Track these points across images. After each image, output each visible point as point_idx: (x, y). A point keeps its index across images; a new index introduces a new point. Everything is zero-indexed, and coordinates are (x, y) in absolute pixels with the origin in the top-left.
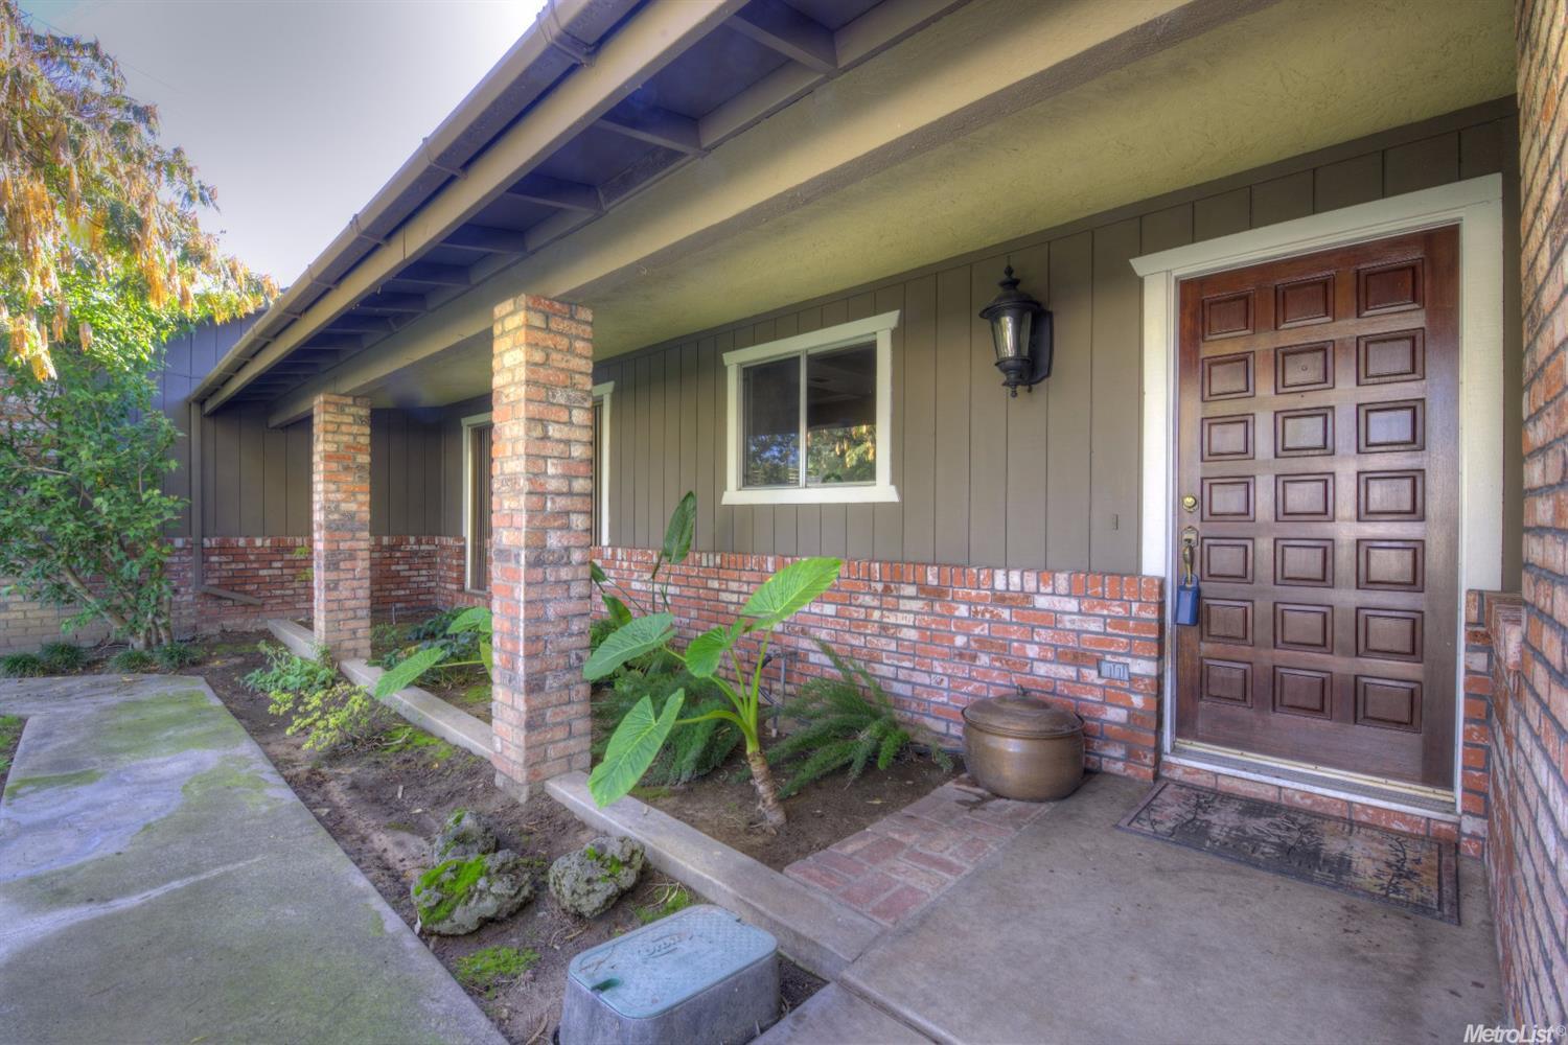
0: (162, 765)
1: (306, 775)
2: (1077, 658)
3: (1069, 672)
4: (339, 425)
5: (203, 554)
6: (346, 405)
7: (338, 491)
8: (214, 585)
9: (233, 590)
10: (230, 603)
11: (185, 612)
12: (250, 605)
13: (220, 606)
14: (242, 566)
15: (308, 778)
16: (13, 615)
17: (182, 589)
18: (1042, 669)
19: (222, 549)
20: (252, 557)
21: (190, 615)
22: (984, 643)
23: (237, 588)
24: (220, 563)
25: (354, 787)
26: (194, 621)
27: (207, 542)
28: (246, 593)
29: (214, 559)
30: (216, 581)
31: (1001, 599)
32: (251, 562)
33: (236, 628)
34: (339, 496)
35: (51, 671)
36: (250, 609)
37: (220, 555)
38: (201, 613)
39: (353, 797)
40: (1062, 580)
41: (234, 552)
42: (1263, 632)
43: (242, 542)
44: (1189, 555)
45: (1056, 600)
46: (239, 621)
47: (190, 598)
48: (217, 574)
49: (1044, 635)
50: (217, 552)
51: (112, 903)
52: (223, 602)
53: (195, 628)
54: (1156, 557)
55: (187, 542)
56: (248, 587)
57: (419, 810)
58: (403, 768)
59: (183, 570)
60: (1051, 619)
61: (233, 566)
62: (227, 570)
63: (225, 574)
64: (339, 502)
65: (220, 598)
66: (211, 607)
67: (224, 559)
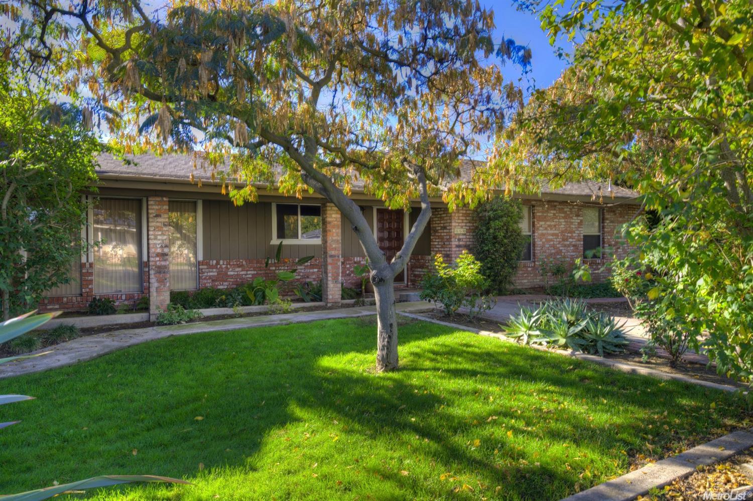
31: (355, 263)
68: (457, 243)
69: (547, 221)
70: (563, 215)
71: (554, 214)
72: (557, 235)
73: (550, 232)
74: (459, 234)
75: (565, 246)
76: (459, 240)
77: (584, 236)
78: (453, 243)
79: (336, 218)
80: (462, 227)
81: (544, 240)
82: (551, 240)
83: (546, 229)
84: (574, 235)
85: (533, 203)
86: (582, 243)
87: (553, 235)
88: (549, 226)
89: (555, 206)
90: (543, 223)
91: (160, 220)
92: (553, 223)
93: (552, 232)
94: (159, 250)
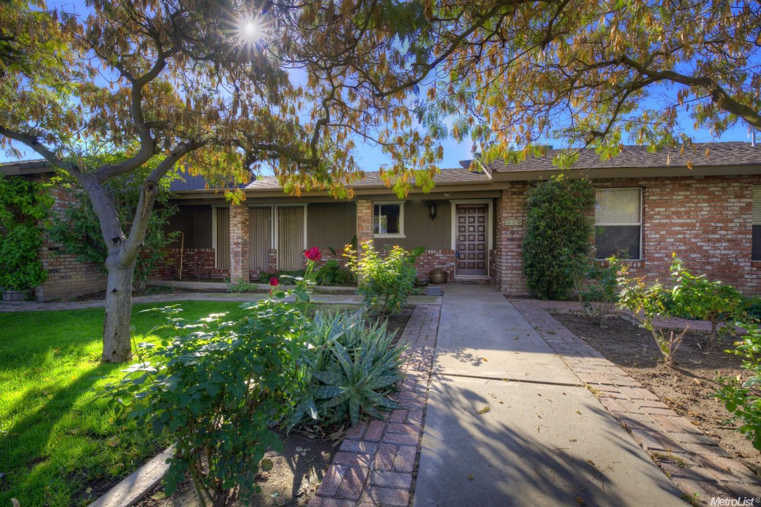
2: (442, 264)
3: (441, 266)
18: (437, 266)
22: (426, 263)
31: (429, 255)
40: (440, 251)
42: (467, 258)
44: (458, 246)
45: (439, 255)
49: (437, 261)
54: (453, 247)
60: (438, 258)
68: (509, 236)
69: (671, 206)
70: (705, 197)
71: (686, 197)
72: (692, 226)
73: (675, 220)
74: (513, 226)
75: (709, 240)
76: (513, 233)
77: (753, 226)
78: (503, 236)
79: (366, 213)
80: (517, 218)
81: (663, 233)
82: (679, 233)
83: (668, 217)
84: (731, 225)
85: (643, 183)
86: (750, 236)
87: (682, 225)
88: (674, 213)
89: (689, 185)
90: (662, 209)
91: (236, 219)
92: (683, 209)
93: (681, 221)
94: (235, 241)
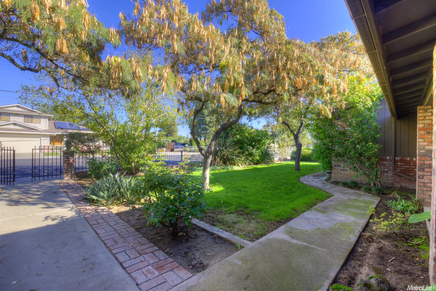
0: (340, 216)
1: (367, 237)
4: (425, 117)
5: (395, 161)
6: (428, 109)
7: (424, 142)
8: (398, 172)
9: (405, 174)
10: (404, 178)
11: (389, 179)
12: (411, 180)
13: (400, 179)
14: (408, 167)
15: (367, 238)
16: (348, 173)
17: (389, 172)
19: (402, 161)
20: (412, 164)
21: (391, 180)
23: (406, 174)
24: (401, 165)
25: (380, 249)
26: (392, 182)
27: (397, 158)
28: (410, 176)
29: (399, 164)
30: (399, 171)
32: (412, 166)
33: (406, 187)
34: (425, 144)
35: (350, 187)
36: (411, 181)
37: (401, 162)
38: (394, 180)
39: (376, 252)
41: (406, 162)
43: (408, 159)
46: (407, 184)
47: (391, 175)
48: (400, 168)
50: (400, 161)
51: (293, 240)
52: (402, 178)
53: (392, 184)
55: (390, 158)
56: (410, 174)
57: (389, 270)
58: (404, 252)
59: (389, 166)
61: (405, 166)
62: (403, 168)
63: (402, 168)
64: (424, 146)
65: (401, 176)
66: (398, 179)
67: (402, 164)
